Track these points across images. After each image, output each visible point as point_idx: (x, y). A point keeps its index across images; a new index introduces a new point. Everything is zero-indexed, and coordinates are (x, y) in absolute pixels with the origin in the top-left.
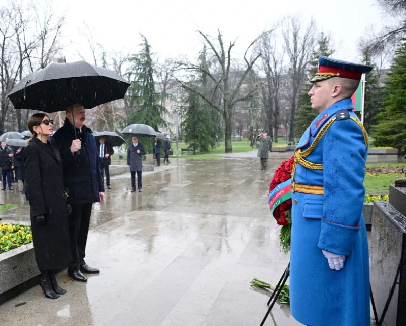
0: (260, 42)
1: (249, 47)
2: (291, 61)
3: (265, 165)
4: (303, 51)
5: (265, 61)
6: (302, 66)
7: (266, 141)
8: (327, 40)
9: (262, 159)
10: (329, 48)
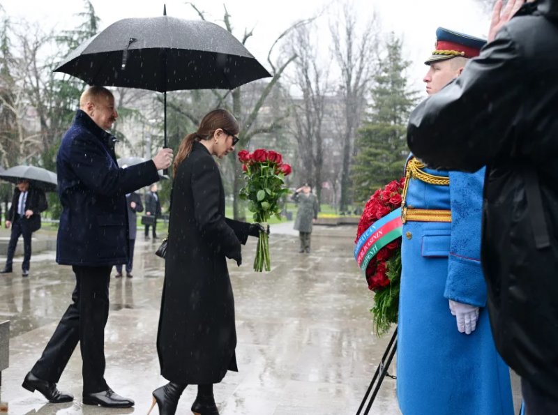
0: (292, 35)
1: (276, 41)
2: (343, 74)
3: (306, 245)
4: (362, 59)
5: (300, 70)
6: (360, 84)
7: (310, 202)
8: (399, 44)
9: (302, 234)
10: (402, 57)
